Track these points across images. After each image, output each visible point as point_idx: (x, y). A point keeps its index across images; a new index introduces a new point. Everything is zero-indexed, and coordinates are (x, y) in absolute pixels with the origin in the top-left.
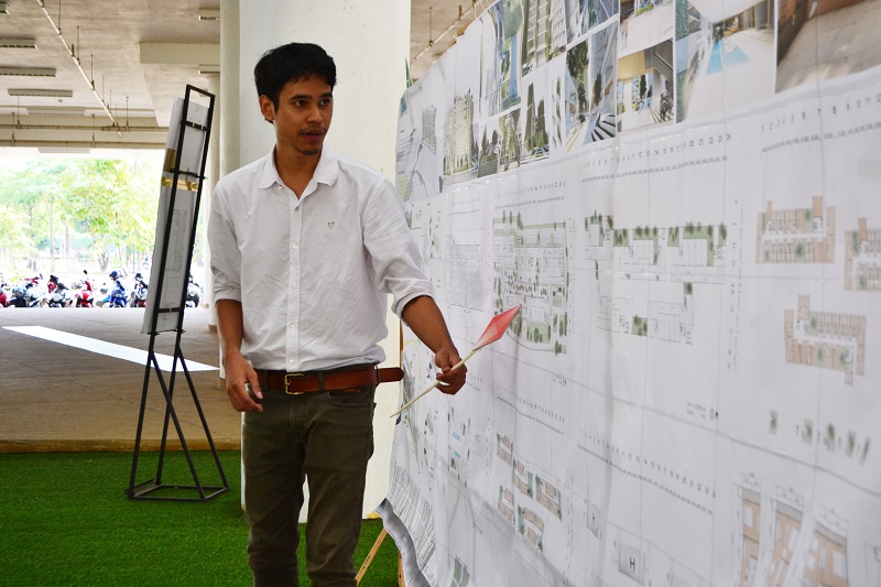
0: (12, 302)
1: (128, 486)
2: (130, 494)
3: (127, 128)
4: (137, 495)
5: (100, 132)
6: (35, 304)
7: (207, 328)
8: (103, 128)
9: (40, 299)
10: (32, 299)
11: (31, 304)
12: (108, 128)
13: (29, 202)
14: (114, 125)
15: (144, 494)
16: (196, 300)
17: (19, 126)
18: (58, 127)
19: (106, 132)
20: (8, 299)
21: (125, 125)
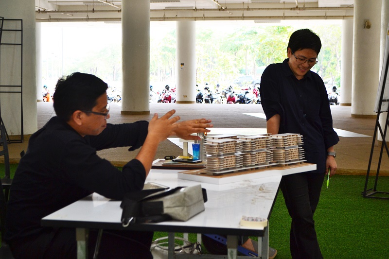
0: (238, 101)
1: (363, 191)
2: (364, 195)
3: (304, 9)
4: (367, 195)
5: (289, 11)
6: (249, 102)
7: (350, 116)
8: (291, 9)
9: (252, 100)
10: (248, 100)
11: (247, 102)
12: (294, 9)
13: (235, 50)
14: (297, 7)
15: (371, 195)
16: (335, 101)
17: (248, 9)
18: (268, 9)
19: (293, 11)
20: (236, 100)
21: (303, 7)
